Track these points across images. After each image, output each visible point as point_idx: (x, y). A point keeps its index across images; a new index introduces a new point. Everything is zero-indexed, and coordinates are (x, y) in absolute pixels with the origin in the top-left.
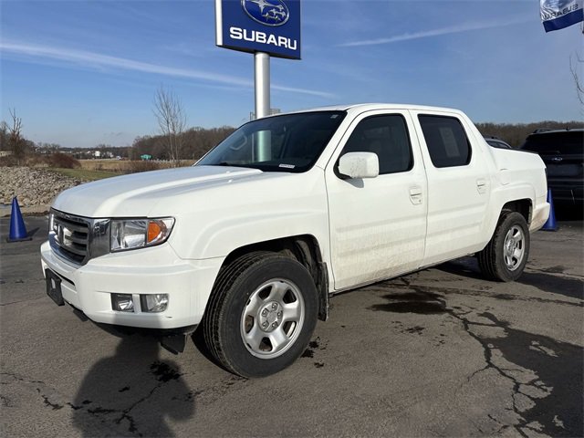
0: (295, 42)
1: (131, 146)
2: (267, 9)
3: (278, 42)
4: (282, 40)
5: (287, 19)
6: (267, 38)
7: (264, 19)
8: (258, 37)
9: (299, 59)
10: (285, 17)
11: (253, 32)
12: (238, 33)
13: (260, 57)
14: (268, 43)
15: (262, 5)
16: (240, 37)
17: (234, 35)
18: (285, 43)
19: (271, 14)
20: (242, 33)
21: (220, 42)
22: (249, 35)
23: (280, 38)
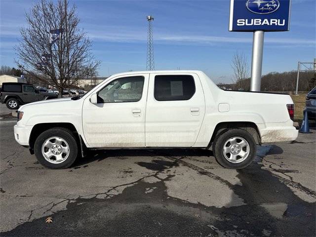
0: (284, 20)
1: (235, 83)
2: (262, 5)
3: (270, 23)
4: (273, 21)
5: (277, 8)
6: (262, 22)
7: (260, 11)
8: (255, 22)
9: (287, 30)
10: (276, 7)
11: (252, 20)
12: (242, 22)
13: (258, 33)
14: (263, 24)
15: (259, 3)
16: (243, 24)
17: (240, 24)
18: (276, 23)
19: (266, 7)
20: (245, 22)
21: (231, 29)
22: (250, 22)
23: (271, 20)
